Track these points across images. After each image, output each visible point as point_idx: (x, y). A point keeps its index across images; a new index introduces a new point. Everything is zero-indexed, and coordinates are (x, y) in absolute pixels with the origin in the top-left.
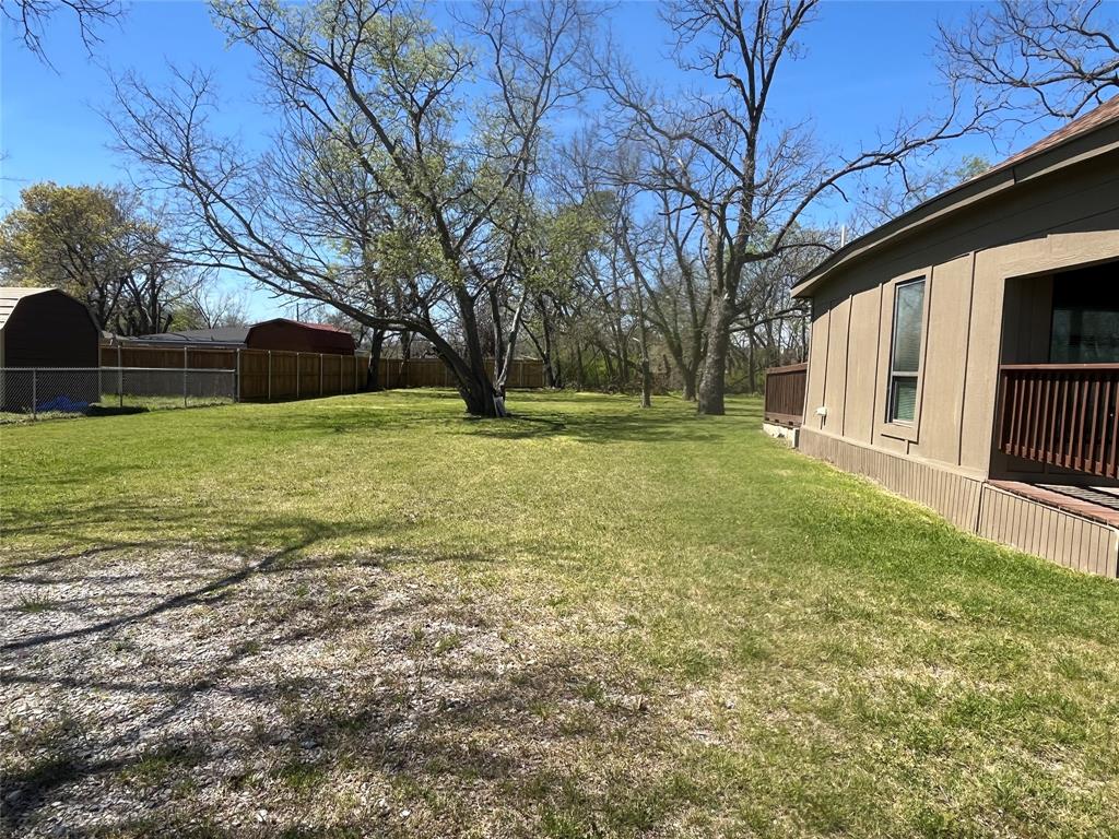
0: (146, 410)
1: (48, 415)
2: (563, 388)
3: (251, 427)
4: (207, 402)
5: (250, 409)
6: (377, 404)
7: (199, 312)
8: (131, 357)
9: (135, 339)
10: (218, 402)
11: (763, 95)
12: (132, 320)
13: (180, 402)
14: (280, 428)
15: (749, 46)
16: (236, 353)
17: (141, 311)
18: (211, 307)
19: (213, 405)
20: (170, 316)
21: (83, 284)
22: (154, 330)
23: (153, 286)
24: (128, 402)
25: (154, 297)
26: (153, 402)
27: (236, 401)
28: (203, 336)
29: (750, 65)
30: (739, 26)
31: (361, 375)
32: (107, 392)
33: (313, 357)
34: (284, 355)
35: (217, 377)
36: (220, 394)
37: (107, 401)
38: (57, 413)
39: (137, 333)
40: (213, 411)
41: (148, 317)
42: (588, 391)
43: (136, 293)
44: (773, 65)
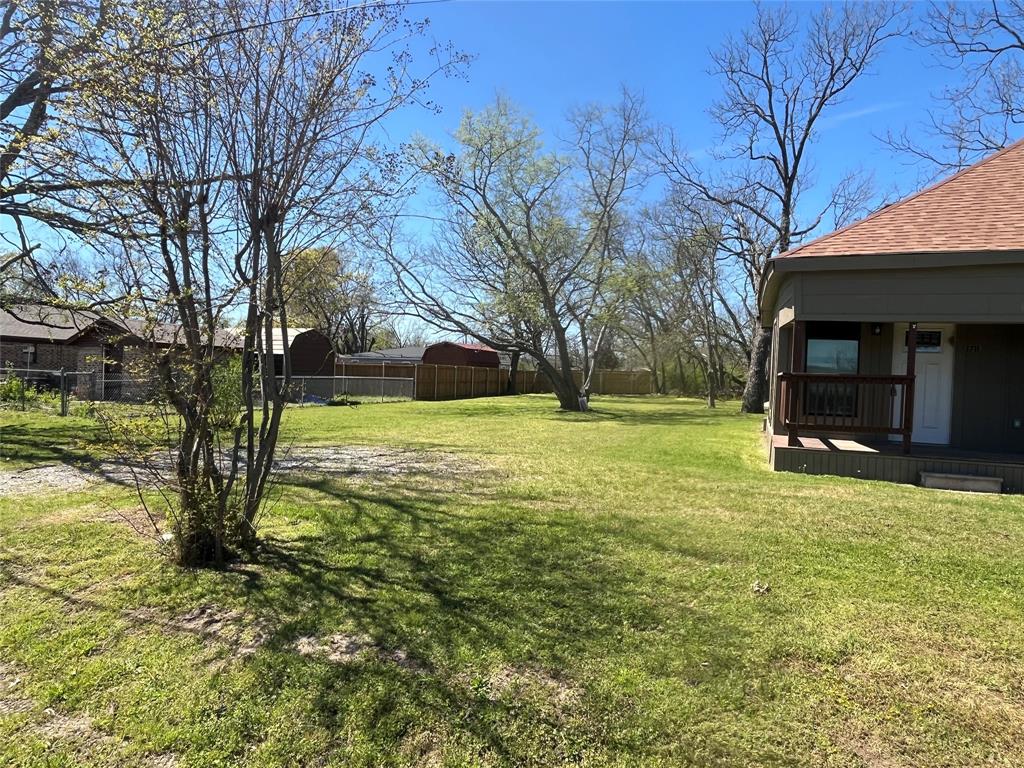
0: (359, 403)
1: (309, 404)
2: (667, 394)
3: (420, 413)
4: (395, 399)
5: (421, 404)
6: (507, 403)
7: (393, 333)
8: (351, 370)
9: (349, 356)
10: (402, 399)
11: (795, 168)
12: (346, 342)
13: (379, 399)
14: (435, 414)
15: (781, 132)
16: (414, 367)
17: (354, 335)
18: (402, 331)
19: (399, 401)
20: (373, 339)
21: (317, 317)
22: (363, 349)
23: (363, 317)
24: (351, 399)
25: (363, 324)
26: (362, 399)
27: (414, 399)
28: (395, 353)
29: (782, 144)
30: (773, 119)
31: (502, 383)
32: (337, 393)
33: (466, 370)
34: (447, 368)
35: (402, 383)
36: (403, 395)
37: (337, 398)
38: (313, 403)
39: (350, 351)
40: (399, 405)
41: (359, 339)
42: (688, 397)
43: (351, 321)
44: (802, 144)
